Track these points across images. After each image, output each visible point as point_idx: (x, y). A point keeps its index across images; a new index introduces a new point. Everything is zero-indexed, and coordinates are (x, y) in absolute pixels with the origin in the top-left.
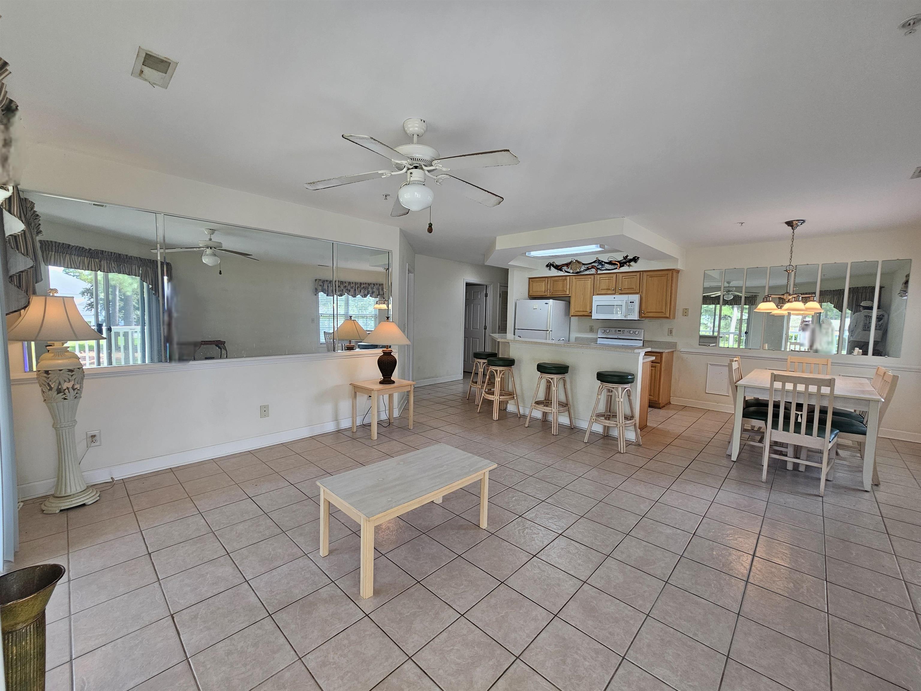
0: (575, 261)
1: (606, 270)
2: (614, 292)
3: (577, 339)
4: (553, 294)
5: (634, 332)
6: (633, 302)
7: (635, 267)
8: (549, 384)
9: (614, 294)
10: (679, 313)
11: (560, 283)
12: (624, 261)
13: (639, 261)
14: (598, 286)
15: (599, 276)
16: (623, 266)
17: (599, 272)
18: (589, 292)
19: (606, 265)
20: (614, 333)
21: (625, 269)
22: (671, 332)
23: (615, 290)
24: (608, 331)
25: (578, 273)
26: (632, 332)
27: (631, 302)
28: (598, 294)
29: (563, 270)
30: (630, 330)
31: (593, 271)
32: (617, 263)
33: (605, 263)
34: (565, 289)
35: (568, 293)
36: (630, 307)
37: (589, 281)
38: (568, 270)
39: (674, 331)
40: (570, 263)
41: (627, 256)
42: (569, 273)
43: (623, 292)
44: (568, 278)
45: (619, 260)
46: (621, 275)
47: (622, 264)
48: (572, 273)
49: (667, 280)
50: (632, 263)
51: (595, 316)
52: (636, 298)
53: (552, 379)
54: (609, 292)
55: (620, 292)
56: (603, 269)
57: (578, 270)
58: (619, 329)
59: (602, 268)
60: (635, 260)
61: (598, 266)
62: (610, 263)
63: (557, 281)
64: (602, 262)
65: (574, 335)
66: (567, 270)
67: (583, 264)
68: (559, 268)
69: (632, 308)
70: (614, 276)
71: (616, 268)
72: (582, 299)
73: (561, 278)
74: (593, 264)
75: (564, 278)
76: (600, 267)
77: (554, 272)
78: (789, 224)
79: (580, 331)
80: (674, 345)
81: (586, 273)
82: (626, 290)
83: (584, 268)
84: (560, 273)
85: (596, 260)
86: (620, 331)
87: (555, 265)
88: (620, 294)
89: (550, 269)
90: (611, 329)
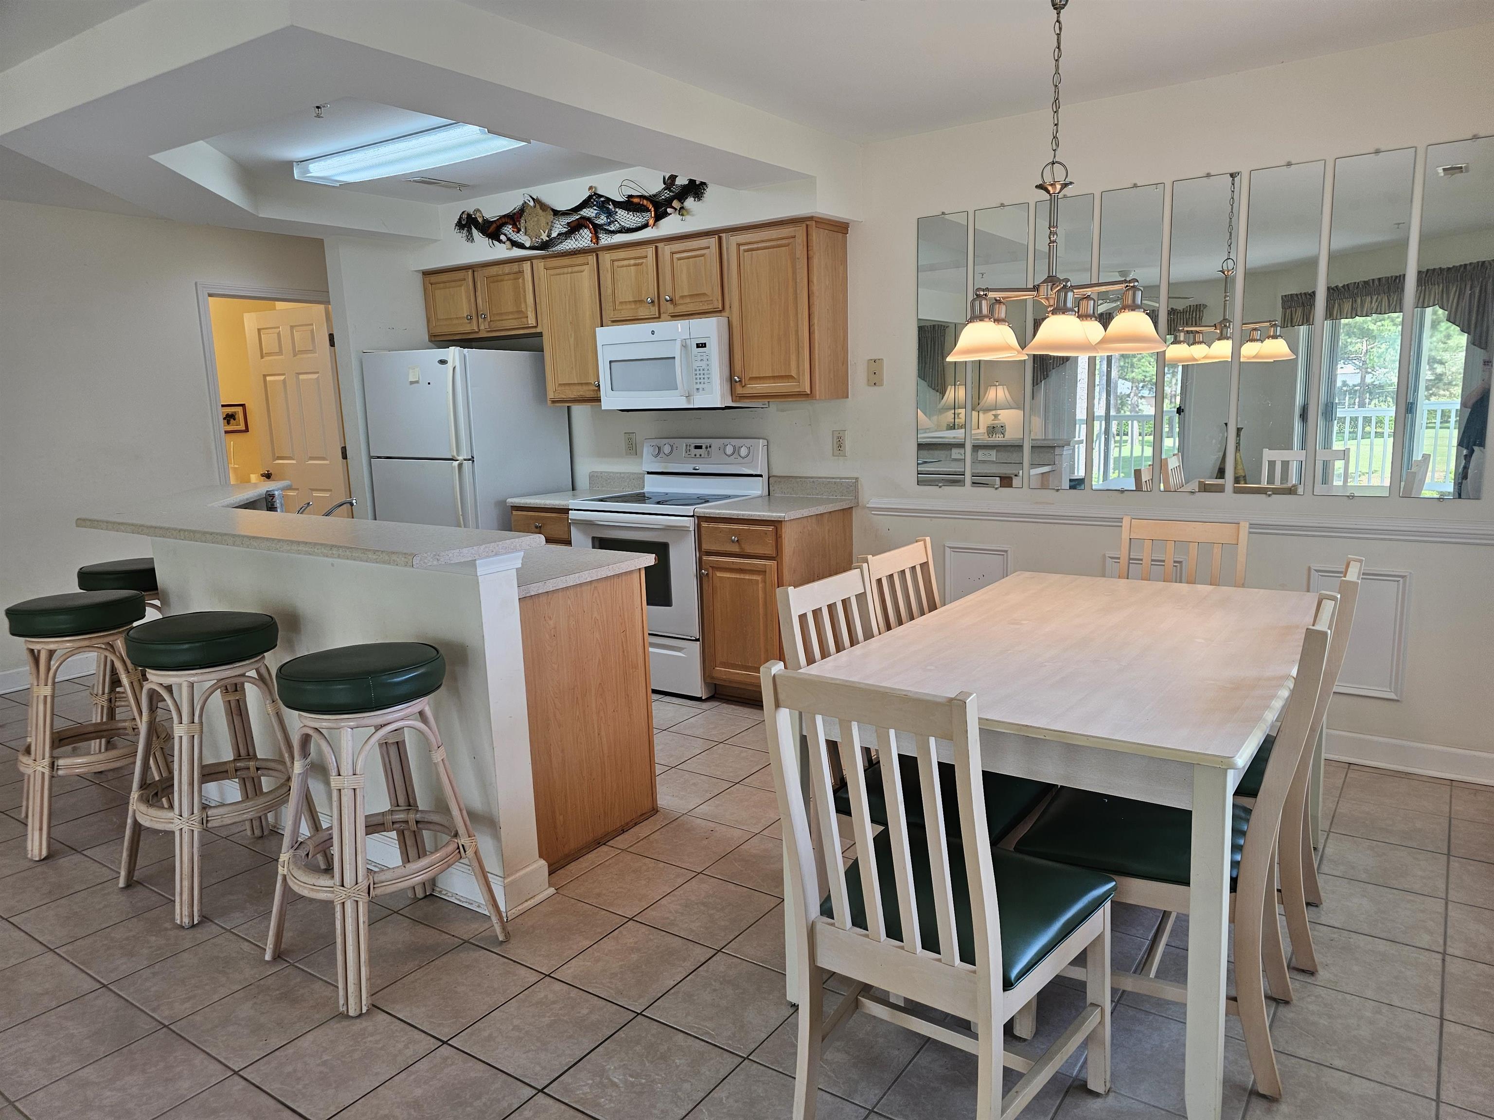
0: (532, 203)
1: (620, 232)
2: (654, 311)
3: (594, 477)
4: (494, 326)
5: (737, 450)
6: (704, 345)
7: (700, 215)
8: (232, 698)
9: (658, 318)
10: (858, 375)
11: (507, 286)
12: (667, 194)
13: (709, 193)
14: (610, 291)
16: (665, 214)
17: (606, 240)
18: (588, 313)
19: (619, 211)
20: (684, 454)
21: (671, 225)
22: (839, 445)
23: (657, 302)
24: (663, 450)
25: (544, 246)
26: (729, 449)
27: (698, 346)
28: (615, 322)
29: (503, 237)
30: (726, 441)
31: (584, 238)
32: (645, 202)
33: (617, 204)
34: (523, 306)
35: (531, 321)
36: (699, 364)
37: (585, 273)
38: (521, 238)
39: (848, 444)
40: (522, 211)
41: (673, 178)
42: (521, 246)
43: (681, 309)
44: (527, 266)
45: (653, 192)
46: (666, 250)
47: (659, 207)
48: (531, 248)
49: (794, 259)
50: (690, 202)
51: (611, 401)
52: (716, 329)
53: (169, 689)
54: (643, 312)
55: (670, 308)
56: (612, 228)
57: (545, 237)
58: (698, 442)
59: (609, 224)
60: (695, 189)
61: (597, 216)
62: (630, 205)
63: (494, 280)
64: (608, 200)
65: (585, 467)
66: (516, 237)
67: (556, 213)
68: (492, 230)
69: (703, 364)
70: (650, 251)
71: (646, 226)
72: (572, 340)
73: (507, 268)
74: (586, 212)
75: (515, 267)
76: (602, 220)
77: (482, 250)
79: (601, 453)
80: (853, 486)
81: (569, 244)
82: (688, 300)
83: (560, 227)
84: (501, 251)
85: (590, 197)
86: (700, 447)
87: (480, 220)
88: (675, 317)
89: (470, 238)
90: (672, 441)
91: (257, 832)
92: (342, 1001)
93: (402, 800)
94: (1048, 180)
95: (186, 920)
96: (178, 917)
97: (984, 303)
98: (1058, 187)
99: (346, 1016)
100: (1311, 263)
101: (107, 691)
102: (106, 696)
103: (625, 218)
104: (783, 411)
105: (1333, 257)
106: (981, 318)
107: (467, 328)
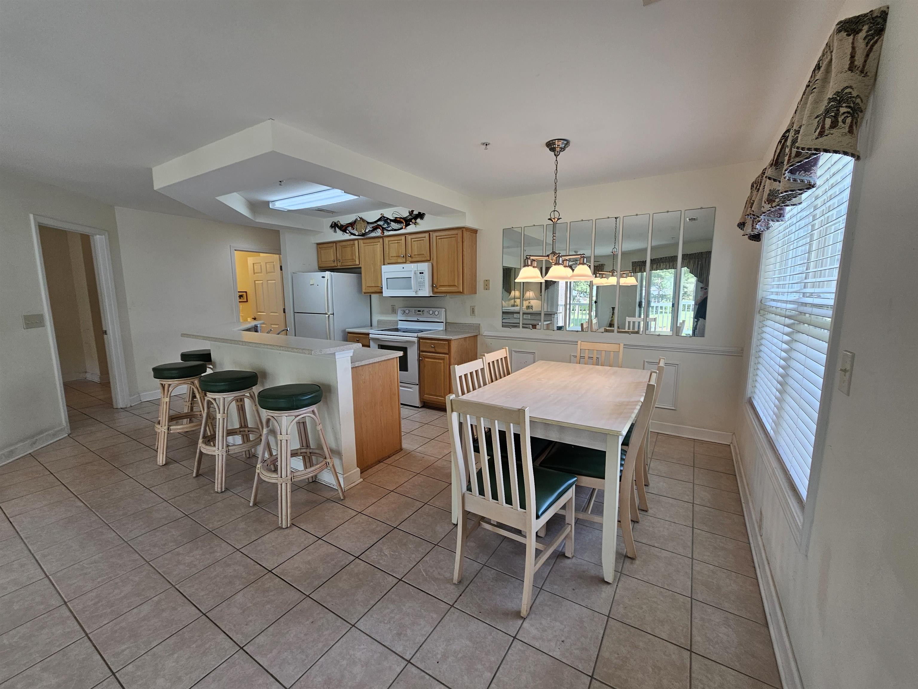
0: (359, 219)
1: (392, 230)
2: (404, 260)
3: (379, 322)
4: (343, 264)
5: (434, 313)
6: (423, 273)
7: (422, 225)
8: (239, 404)
9: (405, 263)
10: (480, 285)
11: (349, 249)
12: (410, 217)
13: (426, 217)
14: (387, 252)
15: (386, 240)
16: (409, 225)
17: (386, 233)
18: (379, 261)
19: (392, 223)
20: (414, 313)
21: (411, 228)
22: (473, 311)
23: (405, 257)
24: (407, 312)
25: (363, 235)
26: (431, 312)
27: (420, 273)
28: (385, 264)
29: (347, 231)
30: (430, 309)
31: (378, 232)
32: (402, 220)
33: (391, 220)
34: (354, 257)
35: (357, 263)
36: (421, 280)
37: (378, 246)
38: (355, 232)
39: (476, 311)
40: (355, 222)
41: (412, 211)
42: (355, 235)
43: (414, 260)
44: (356, 242)
45: (405, 216)
46: (409, 237)
47: (407, 222)
48: (358, 236)
49: (457, 241)
50: (419, 220)
51: (386, 293)
52: (425, 267)
53: (215, 399)
54: (400, 260)
55: (410, 259)
56: (389, 229)
57: (363, 232)
58: (419, 309)
59: (388, 227)
60: (421, 216)
61: (383, 225)
62: (396, 221)
63: (344, 247)
64: (388, 219)
65: (376, 318)
66: (352, 231)
67: (368, 223)
68: (344, 229)
70: (403, 238)
71: (402, 228)
72: (373, 270)
73: (348, 243)
74: (379, 223)
75: (352, 242)
76: (385, 226)
77: (340, 236)
78: (551, 145)
79: (382, 313)
80: (478, 327)
81: (373, 235)
82: (417, 256)
83: (369, 228)
84: (347, 236)
85: (381, 217)
86: (420, 311)
87: (339, 225)
88: (412, 262)
89: (335, 231)
90: (409, 309)
91: (248, 456)
92: (280, 522)
93: (304, 444)
94: (553, 217)
95: (219, 490)
97: (529, 260)
98: (556, 219)
99: (281, 528)
103: (394, 225)
104: (451, 298)
106: (528, 266)
107: (333, 265)
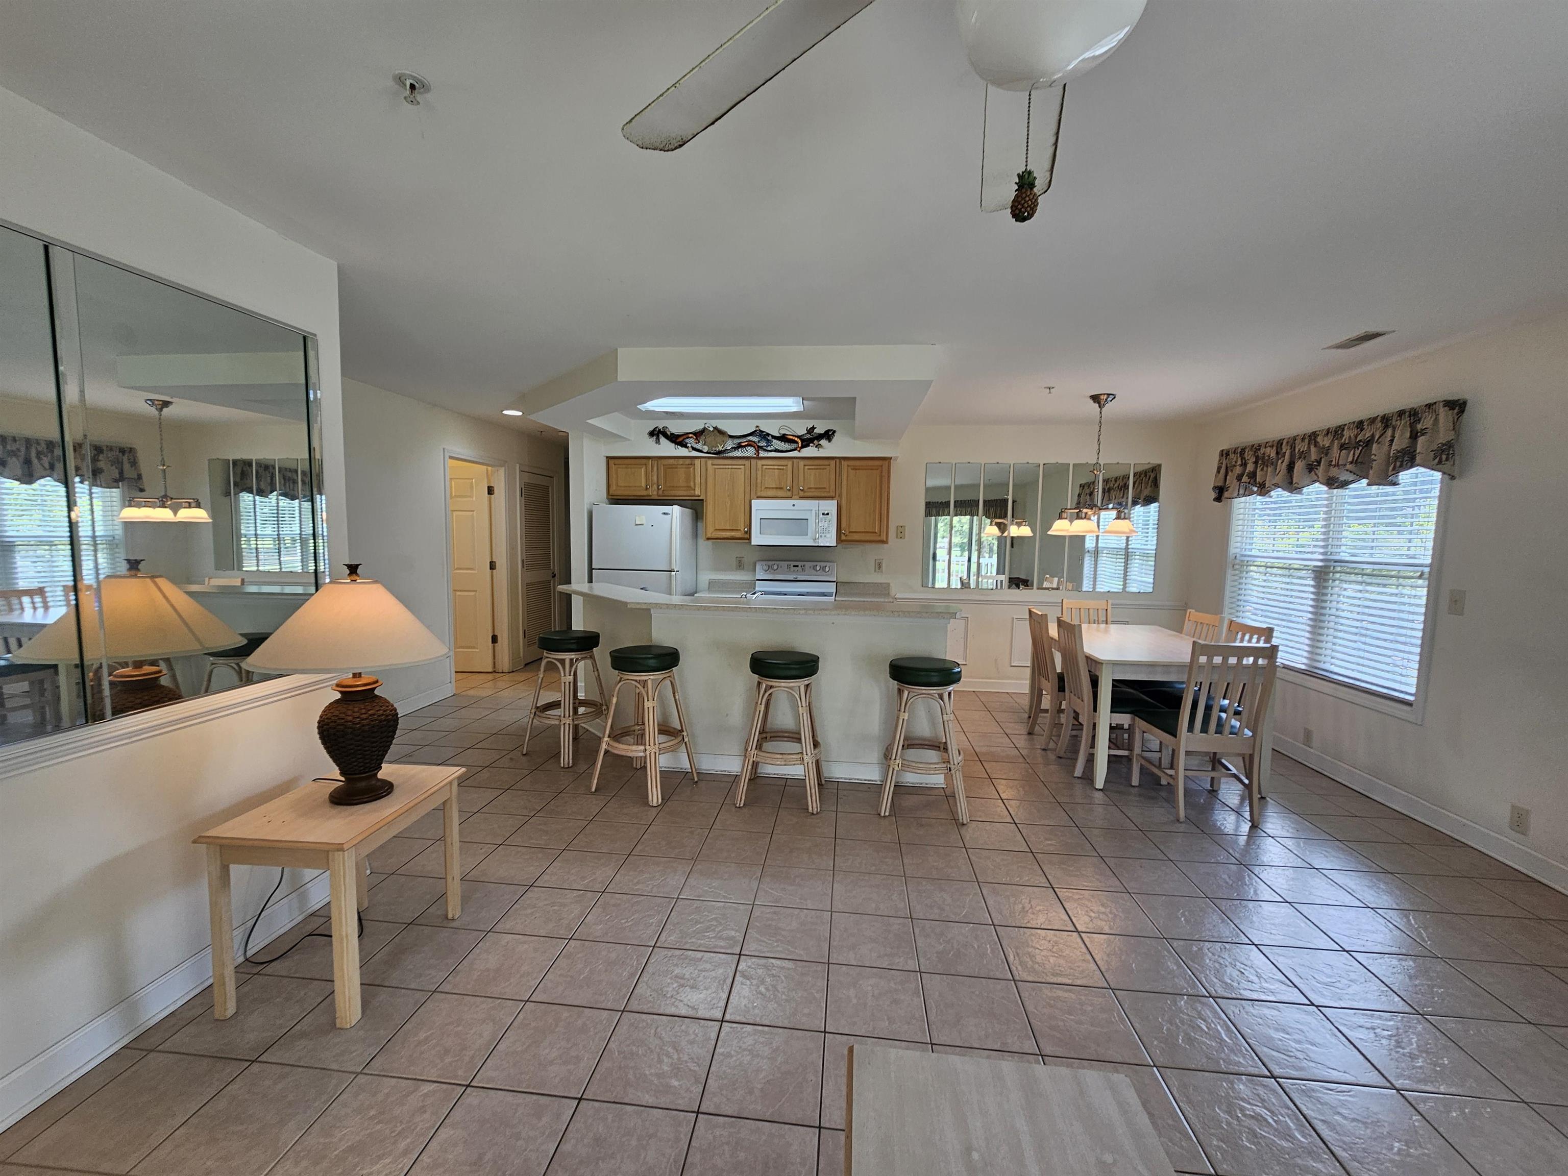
0: (711, 429)
1: (774, 451)
2: (789, 494)
3: (712, 583)
4: (666, 493)
5: (823, 568)
6: (828, 514)
7: (828, 449)
9: (790, 498)
10: (892, 533)
11: (681, 471)
12: (809, 436)
13: (835, 439)
14: (759, 481)
15: (760, 463)
16: (808, 446)
17: (762, 454)
18: (745, 492)
19: (774, 441)
20: (786, 570)
21: (810, 451)
22: (879, 566)
23: (791, 489)
24: (775, 567)
25: (719, 452)
26: (817, 567)
27: (823, 514)
28: (758, 497)
29: (689, 445)
30: (815, 564)
31: (751, 452)
32: (796, 439)
33: (774, 437)
34: (692, 483)
35: (697, 492)
36: (822, 523)
37: (741, 471)
38: (699, 446)
39: (884, 566)
40: (702, 432)
41: (813, 428)
42: (701, 451)
43: (808, 494)
44: (697, 462)
45: (800, 434)
46: (802, 463)
47: (806, 443)
48: (707, 453)
49: (881, 477)
50: (823, 442)
51: (755, 541)
52: (831, 506)
54: (780, 493)
55: (802, 494)
56: (769, 448)
57: (720, 448)
58: (796, 563)
59: (767, 446)
60: (828, 435)
61: (759, 442)
62: (783, 438)
63: (673, 467)
64: (768, 434)
65: (704, 576)
66: (695, 446)
67: (731, 437)
68: (677, 440)
69: (826, 523)
70: (790, 463)
71: (794, 450)
72: (728, 505)
73: (681, 461)
74: (750, 438)
75: (688, 461)
76: (763, 444)
77: (667, 449)
78: (1095, 398)
79: (717, 569)
80: (888, 587)
81: (738, 453)
82: (813, 490)
83: (729, 445)
84: (682, 452)
85: (756, 431)
86: (797, 566)
87: (669, 433)
88: (802, 498)
89: (658, 441)
90: (778, 562)
96: (810, 809)
100: (948, 488)
101: (571, 714)
102: (571, 718)
103: (777, 444)
104: (845, 548)
105: (957, 487)
107: (644, 493)
